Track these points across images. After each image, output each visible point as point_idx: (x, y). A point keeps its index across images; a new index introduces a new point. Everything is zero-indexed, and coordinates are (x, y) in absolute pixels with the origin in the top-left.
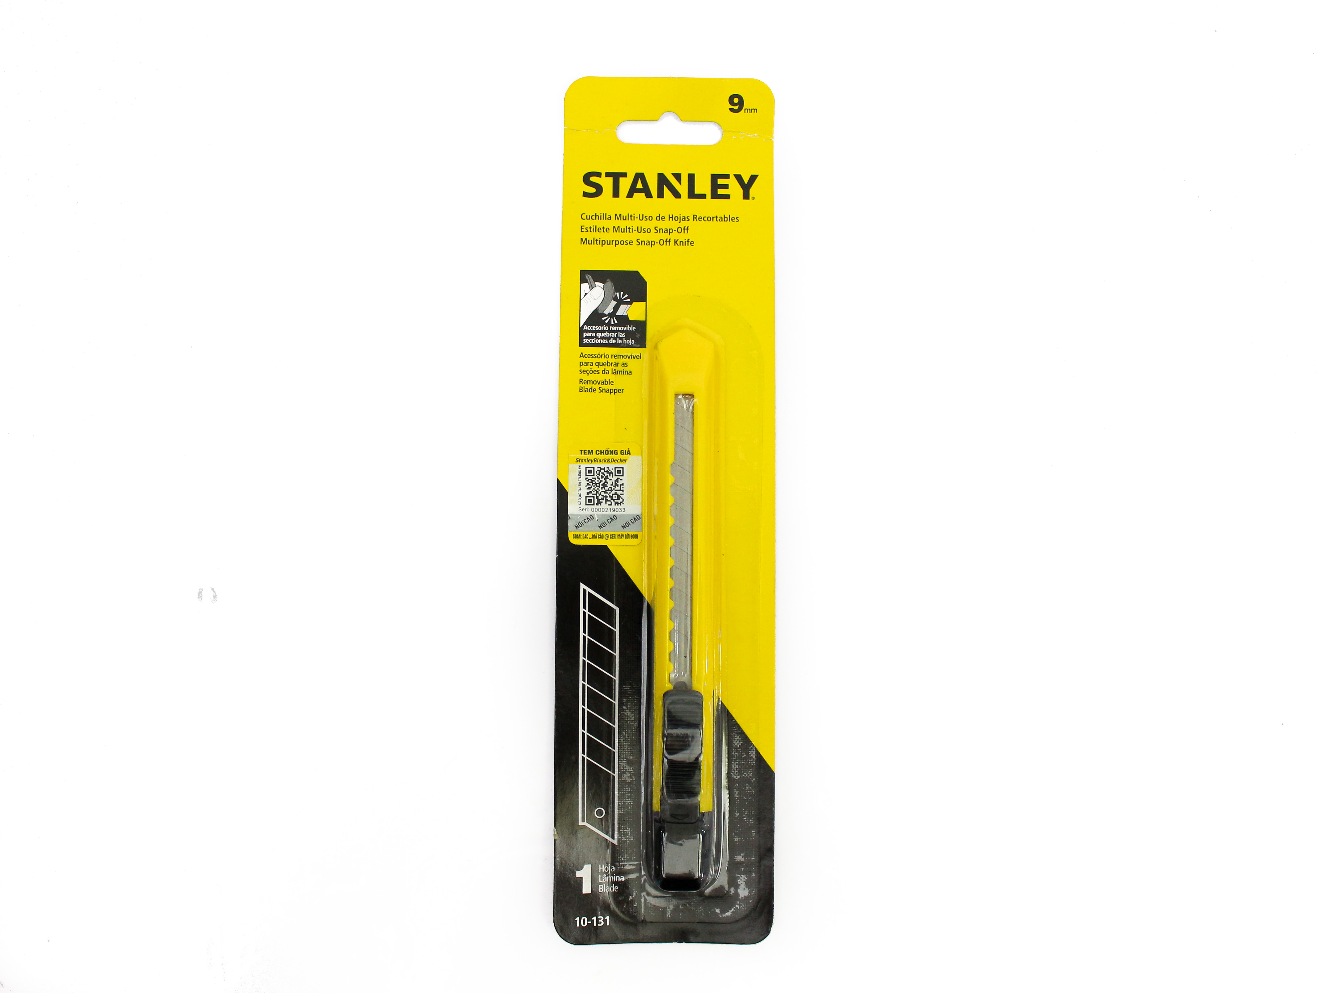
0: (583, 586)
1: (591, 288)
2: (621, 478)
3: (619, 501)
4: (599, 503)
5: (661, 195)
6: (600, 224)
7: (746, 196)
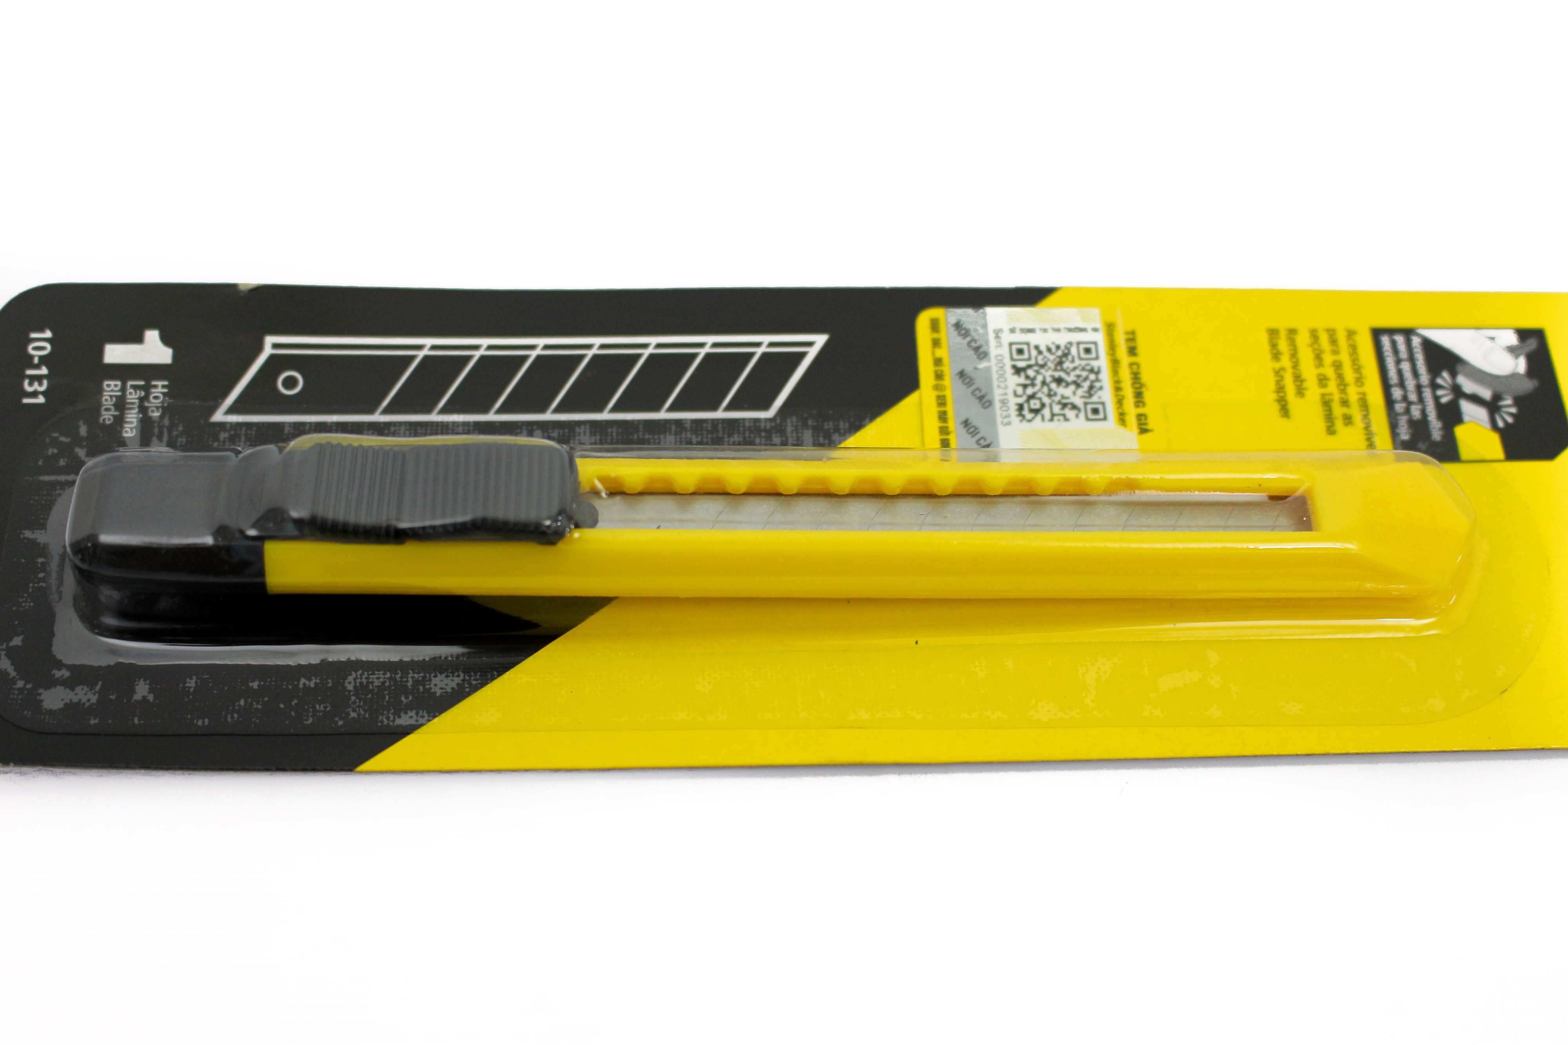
0: (820, 340)
1: (1512, 350)
2: (1082, 415)
3: (1026, 412)
4: (1018, 371)
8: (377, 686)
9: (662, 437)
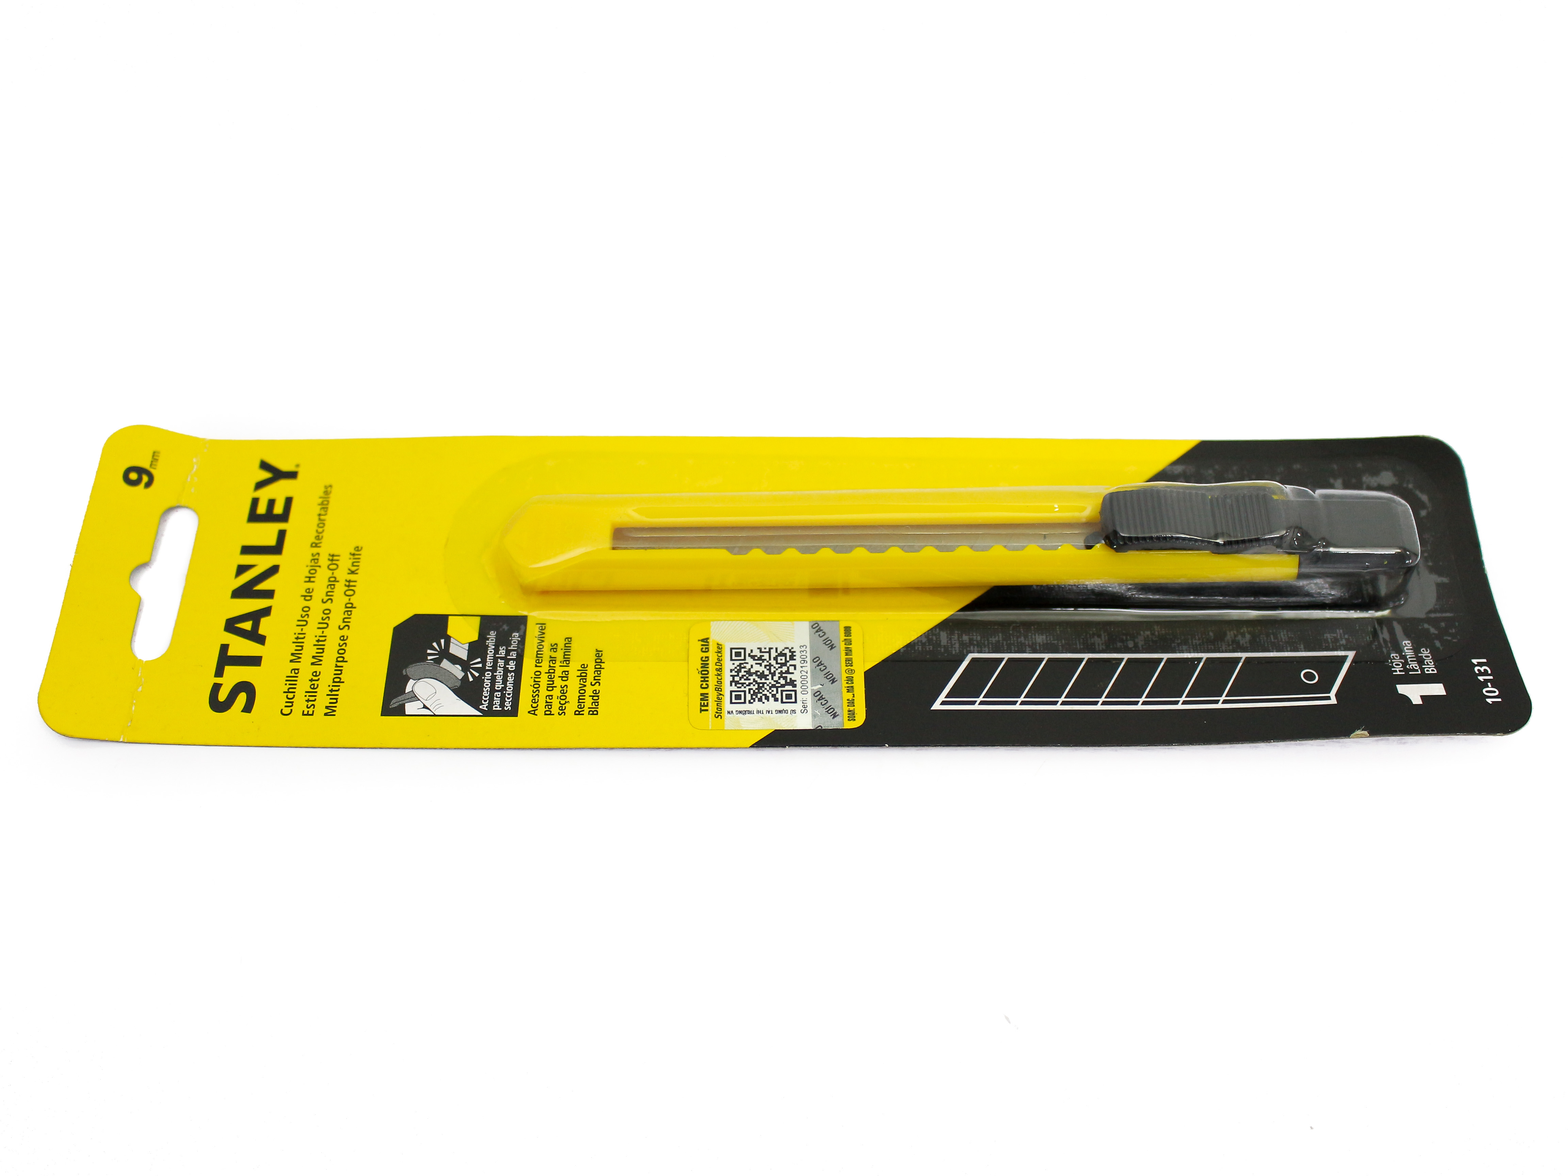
0: (937, 706)
1: (414, 698)
2: (748, 652)
3: (789, 654)
4: (792, 683)
5: (269, 594)
6: (303, 684)
7: (292, 475)
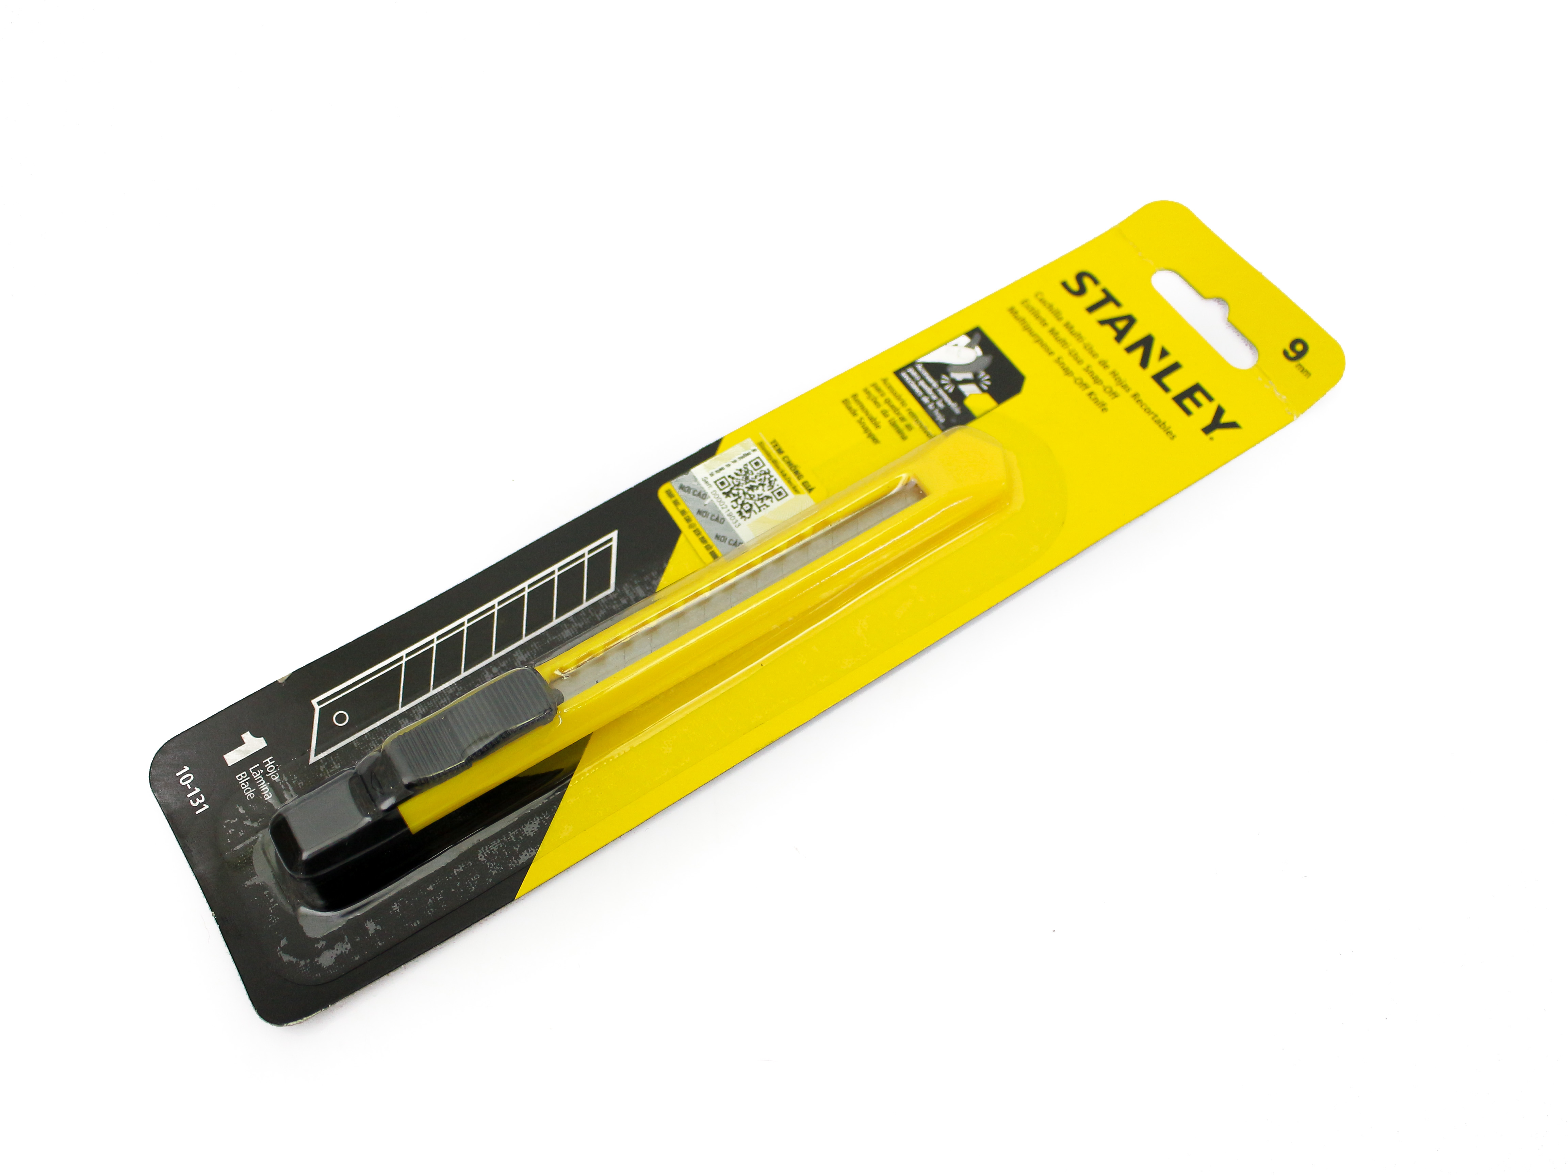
0: (614, 535)
1: (969, 346)
2: (774, 499)
3: (744, 514)
4: (727, 494)
5: (1130, 349)
6: (1045, 313)
7: (1207, 430)
8: (497, 850)
9: (562, 633)
